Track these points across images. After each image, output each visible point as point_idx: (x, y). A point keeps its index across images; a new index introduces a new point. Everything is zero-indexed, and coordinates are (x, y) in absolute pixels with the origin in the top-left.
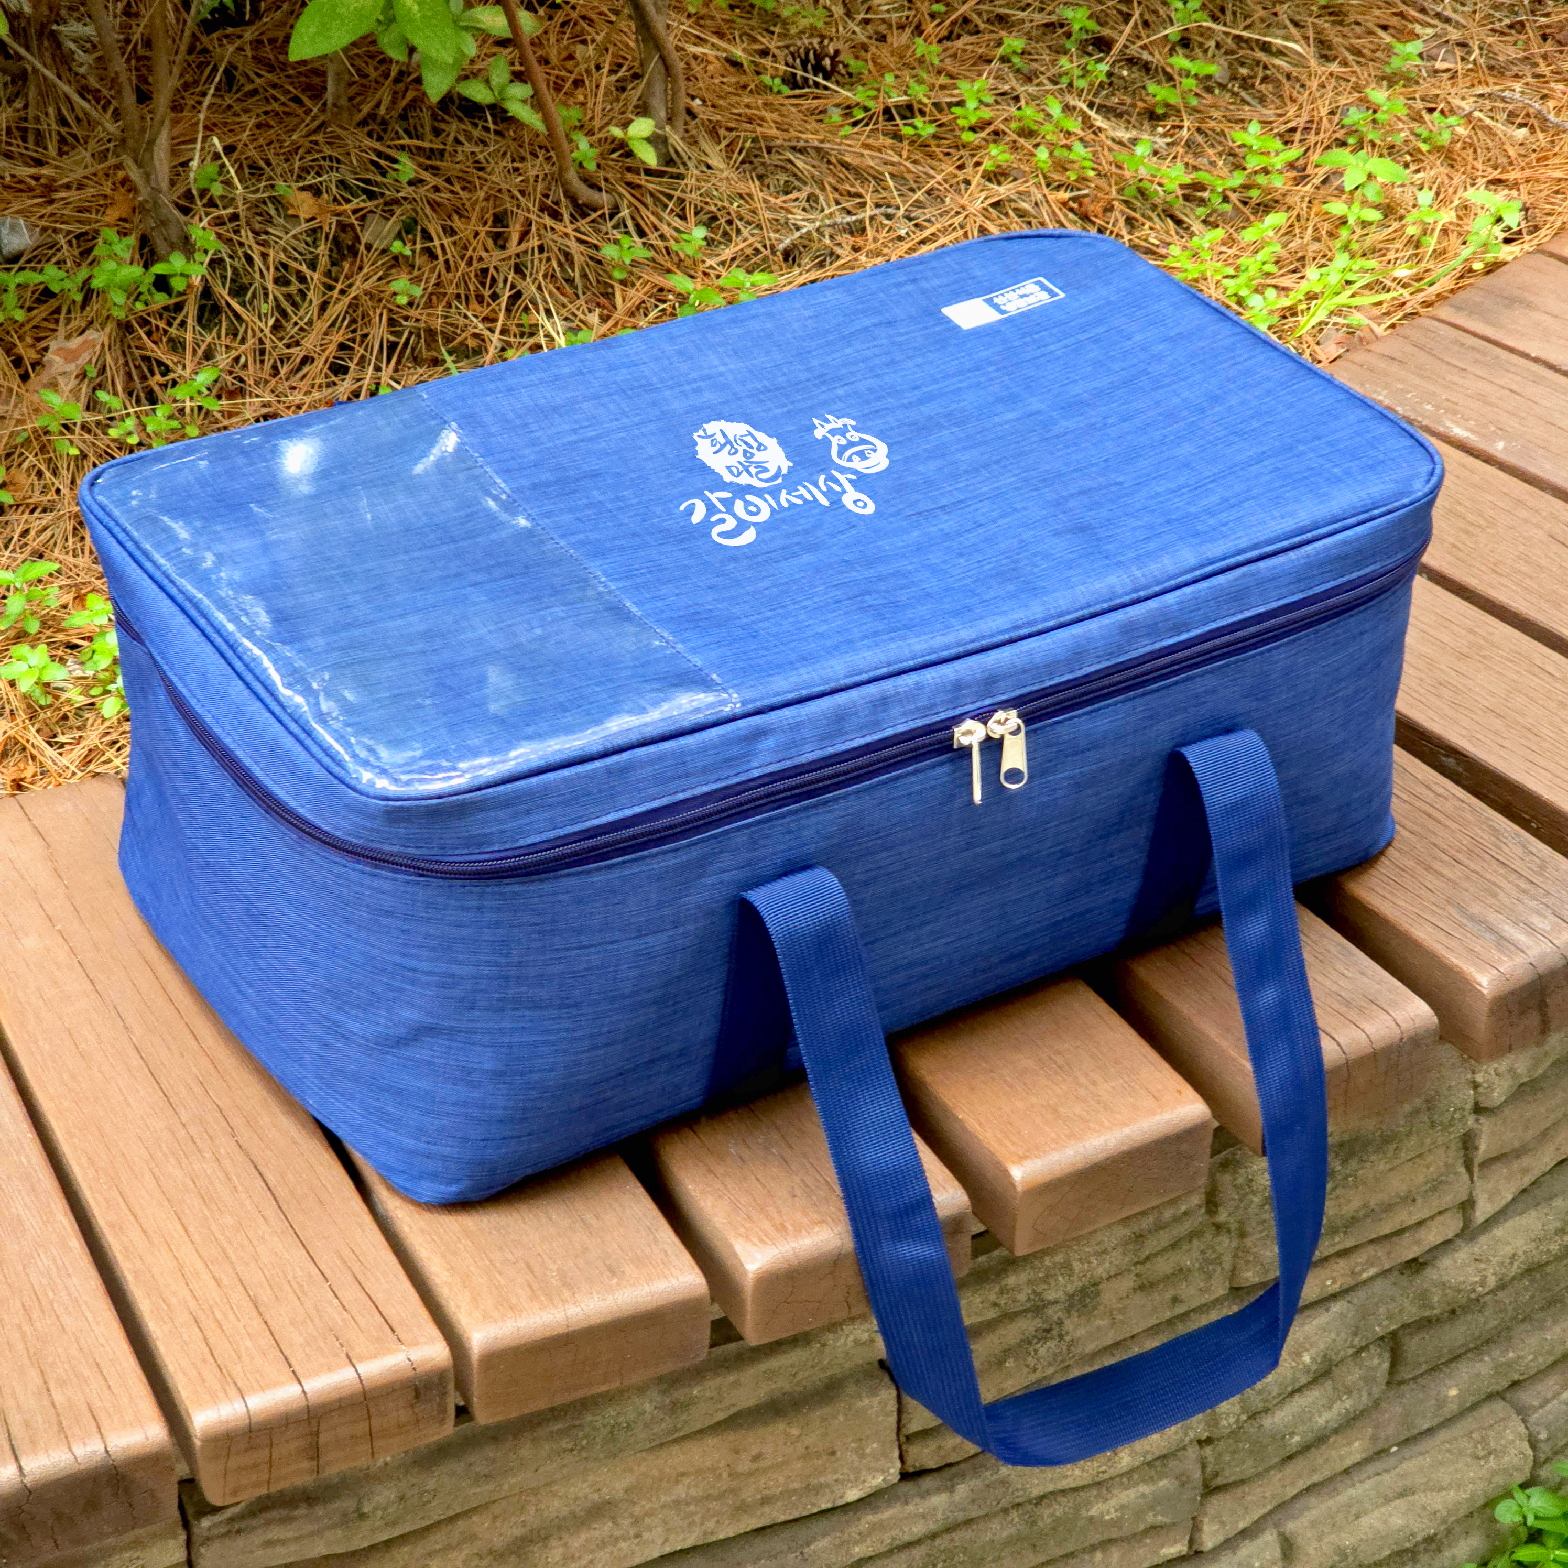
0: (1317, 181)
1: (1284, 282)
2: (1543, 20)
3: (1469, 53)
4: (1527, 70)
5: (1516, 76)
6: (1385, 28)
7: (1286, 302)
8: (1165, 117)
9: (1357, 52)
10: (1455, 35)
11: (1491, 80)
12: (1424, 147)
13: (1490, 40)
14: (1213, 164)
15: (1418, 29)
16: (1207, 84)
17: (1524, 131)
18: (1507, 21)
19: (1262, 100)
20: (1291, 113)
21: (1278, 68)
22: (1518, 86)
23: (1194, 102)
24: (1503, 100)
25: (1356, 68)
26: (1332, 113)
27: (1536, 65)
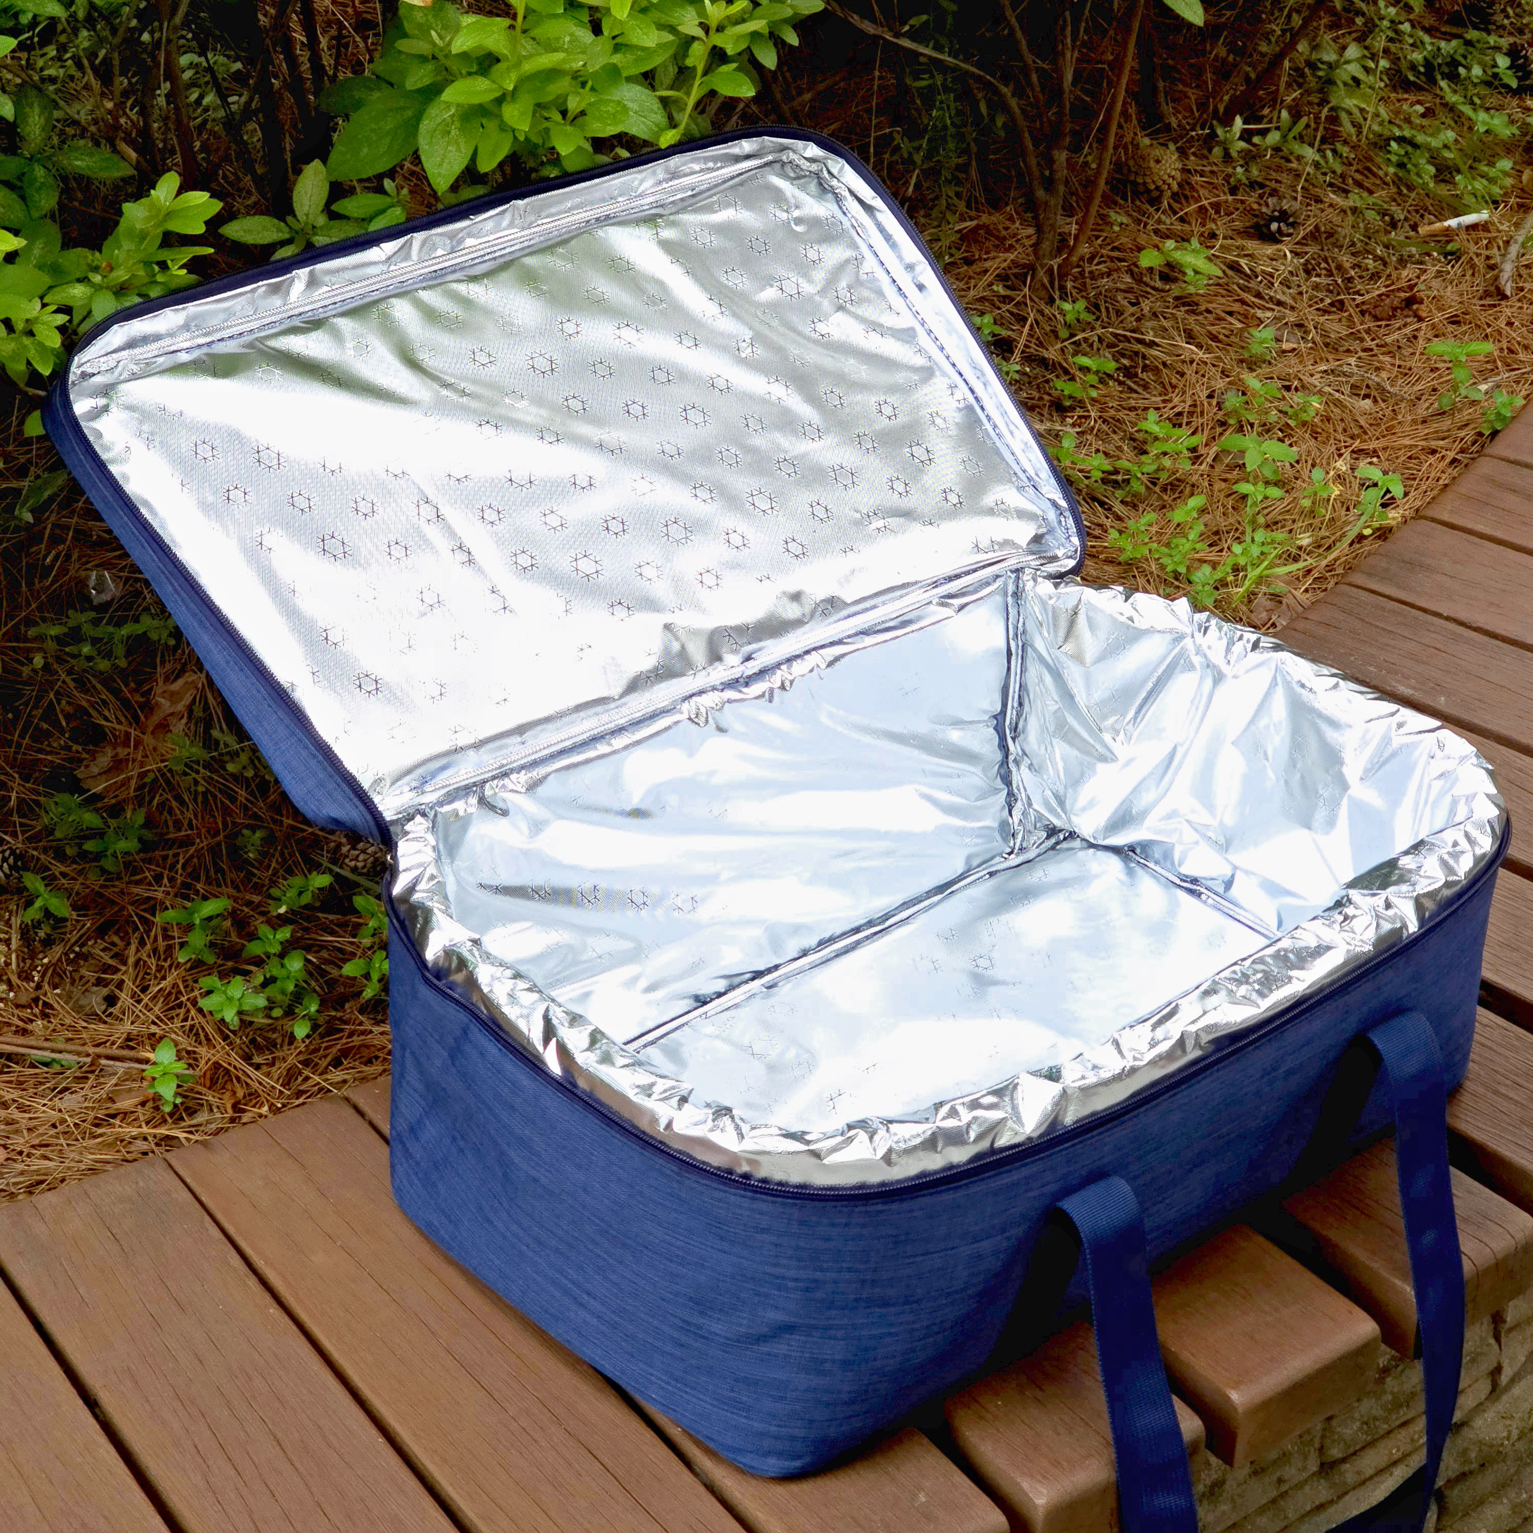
0: (1209, 460)
1: (1213, 557)
2: (1359, 299)
3: (1307, 332)
4: (1356, 345)
5: (1348, 351)
6: (1231, 314)
7: (1219, 575)
8: (1072, 409)
9: (1214, 338)
10: (1291, 317)
11: (1330, 357)
12: (1292, 423)
13: (1322, 319)
14: (1119, 448)
15: (1259, 313)
16: (1104, 378)
17: (1367, 401)
18: (1328, 301)
19: (1146, 387)
20: (1176, 400)
21: (1155, 358)
22: (1352, 360)
23: (1094, 394)
24: (1345, 374)
25: (1220, 354)
26: (1210, 396)
27: (1362, 340)
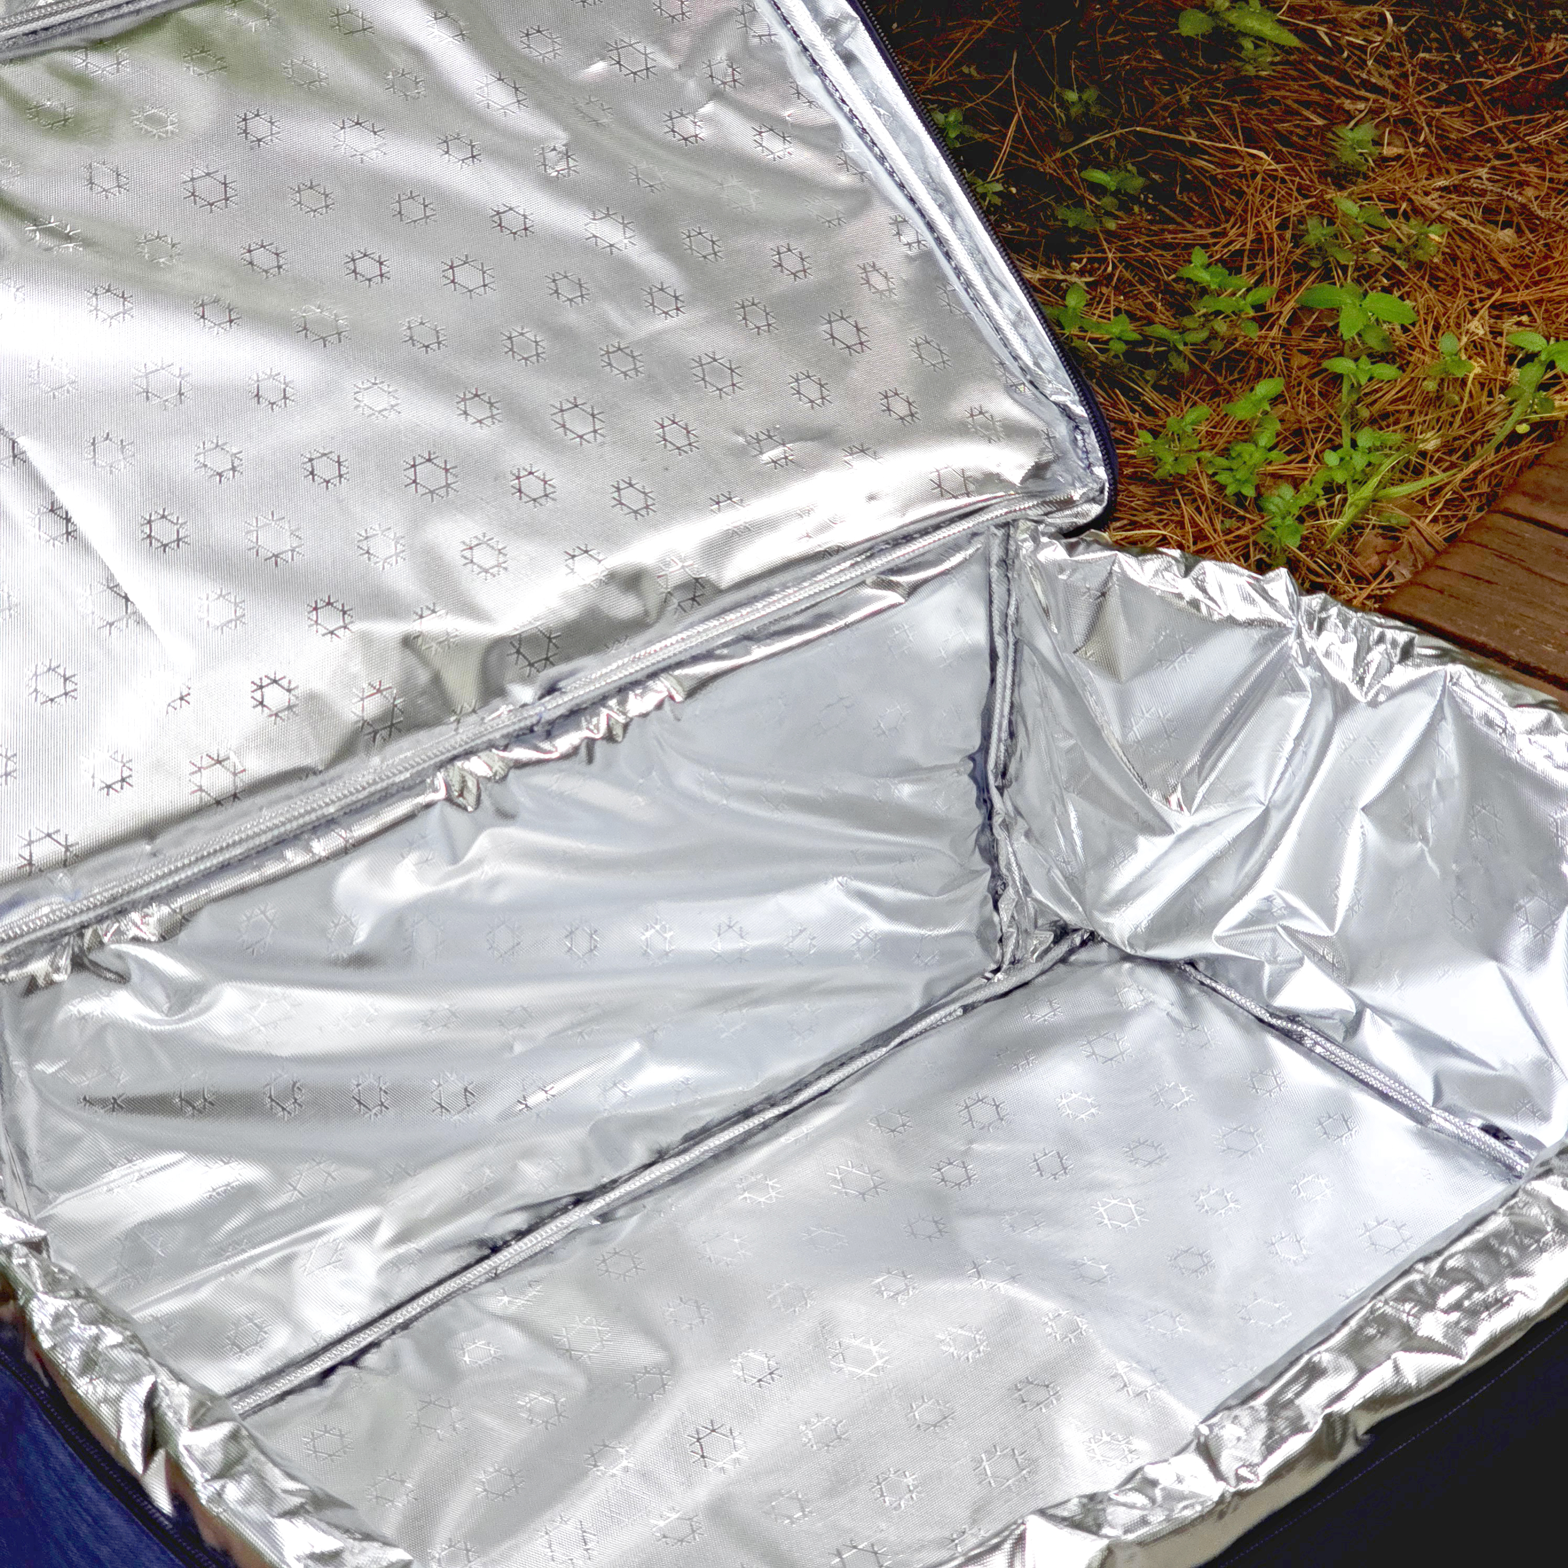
0: (1282, 322)
1: (1294, 470)
2: (1488, 83)
3: (1417, 131)
4: (1487, 151)
5: (1476, 158)
6: (1307, 105)
7: (1305, 500)
8: (1080, 248)
9: (1284, 139)
10: (1394, 110)
11: (1452, 167)
12: (1402, 265)
13: (1438, 112)
14: (1151, 307)
15: (1348, 104)
16: (1125, 200)
17: (1509, 232)
18: (1443, 86)
19: (1187, 213)
20: (1232, 233)
21: (1202, 170)
22: (1483, 172)
23: (1111, 225)
24: (1472, 192)
25: (1294, 163)
26: (1282, 226)
27: (1495, 142)
